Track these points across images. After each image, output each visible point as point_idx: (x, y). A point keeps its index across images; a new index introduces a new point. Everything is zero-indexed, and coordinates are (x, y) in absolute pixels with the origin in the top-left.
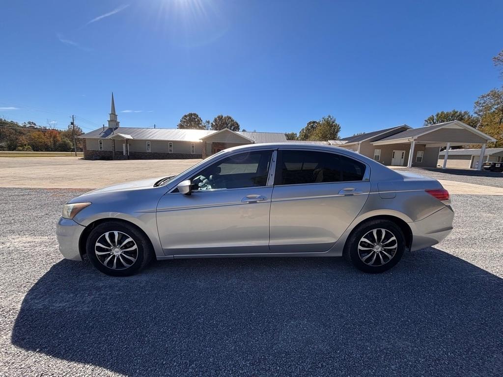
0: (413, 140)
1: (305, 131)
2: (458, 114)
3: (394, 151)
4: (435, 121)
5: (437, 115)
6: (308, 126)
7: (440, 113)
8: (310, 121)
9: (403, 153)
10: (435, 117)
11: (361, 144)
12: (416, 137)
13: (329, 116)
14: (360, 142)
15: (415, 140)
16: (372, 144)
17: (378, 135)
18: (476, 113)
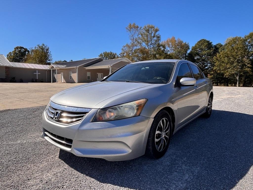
0: (110, 67)
1: (12, 55)
2: (112, 54)
3: (97, 73)
4: (103, 57)
5: (104, 53)
6: (15, 50)
7: (105, 52)
8: (17, 46)
9: (102, 75)
10: (103, 55)
11: (78, 68)
12: (112, 65)
13: (43, 45)
14: (78, 67)
15: (111, 67)
16: (85, 68)
17: (88, 63)
18: (120, 54)
